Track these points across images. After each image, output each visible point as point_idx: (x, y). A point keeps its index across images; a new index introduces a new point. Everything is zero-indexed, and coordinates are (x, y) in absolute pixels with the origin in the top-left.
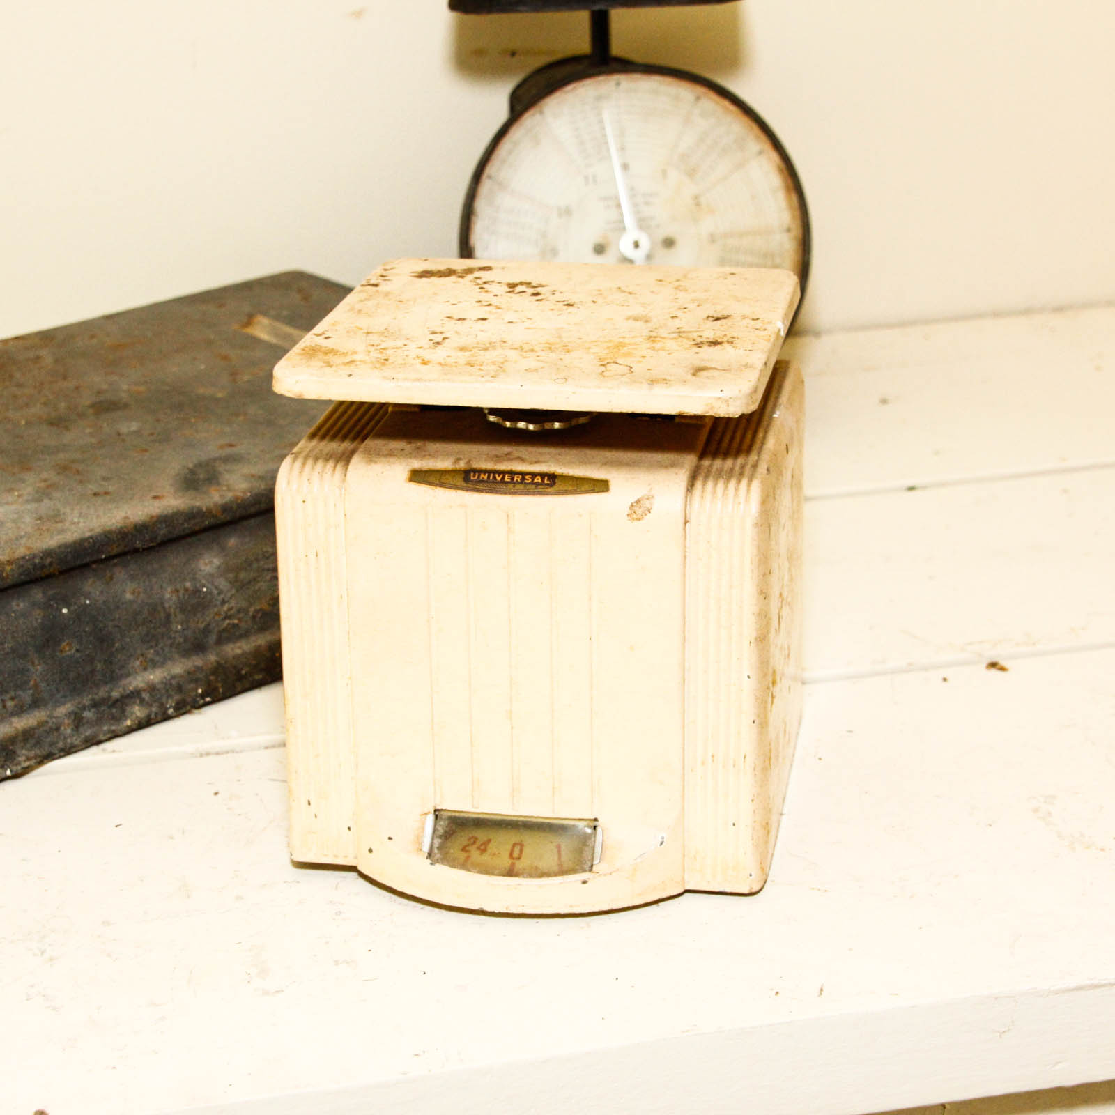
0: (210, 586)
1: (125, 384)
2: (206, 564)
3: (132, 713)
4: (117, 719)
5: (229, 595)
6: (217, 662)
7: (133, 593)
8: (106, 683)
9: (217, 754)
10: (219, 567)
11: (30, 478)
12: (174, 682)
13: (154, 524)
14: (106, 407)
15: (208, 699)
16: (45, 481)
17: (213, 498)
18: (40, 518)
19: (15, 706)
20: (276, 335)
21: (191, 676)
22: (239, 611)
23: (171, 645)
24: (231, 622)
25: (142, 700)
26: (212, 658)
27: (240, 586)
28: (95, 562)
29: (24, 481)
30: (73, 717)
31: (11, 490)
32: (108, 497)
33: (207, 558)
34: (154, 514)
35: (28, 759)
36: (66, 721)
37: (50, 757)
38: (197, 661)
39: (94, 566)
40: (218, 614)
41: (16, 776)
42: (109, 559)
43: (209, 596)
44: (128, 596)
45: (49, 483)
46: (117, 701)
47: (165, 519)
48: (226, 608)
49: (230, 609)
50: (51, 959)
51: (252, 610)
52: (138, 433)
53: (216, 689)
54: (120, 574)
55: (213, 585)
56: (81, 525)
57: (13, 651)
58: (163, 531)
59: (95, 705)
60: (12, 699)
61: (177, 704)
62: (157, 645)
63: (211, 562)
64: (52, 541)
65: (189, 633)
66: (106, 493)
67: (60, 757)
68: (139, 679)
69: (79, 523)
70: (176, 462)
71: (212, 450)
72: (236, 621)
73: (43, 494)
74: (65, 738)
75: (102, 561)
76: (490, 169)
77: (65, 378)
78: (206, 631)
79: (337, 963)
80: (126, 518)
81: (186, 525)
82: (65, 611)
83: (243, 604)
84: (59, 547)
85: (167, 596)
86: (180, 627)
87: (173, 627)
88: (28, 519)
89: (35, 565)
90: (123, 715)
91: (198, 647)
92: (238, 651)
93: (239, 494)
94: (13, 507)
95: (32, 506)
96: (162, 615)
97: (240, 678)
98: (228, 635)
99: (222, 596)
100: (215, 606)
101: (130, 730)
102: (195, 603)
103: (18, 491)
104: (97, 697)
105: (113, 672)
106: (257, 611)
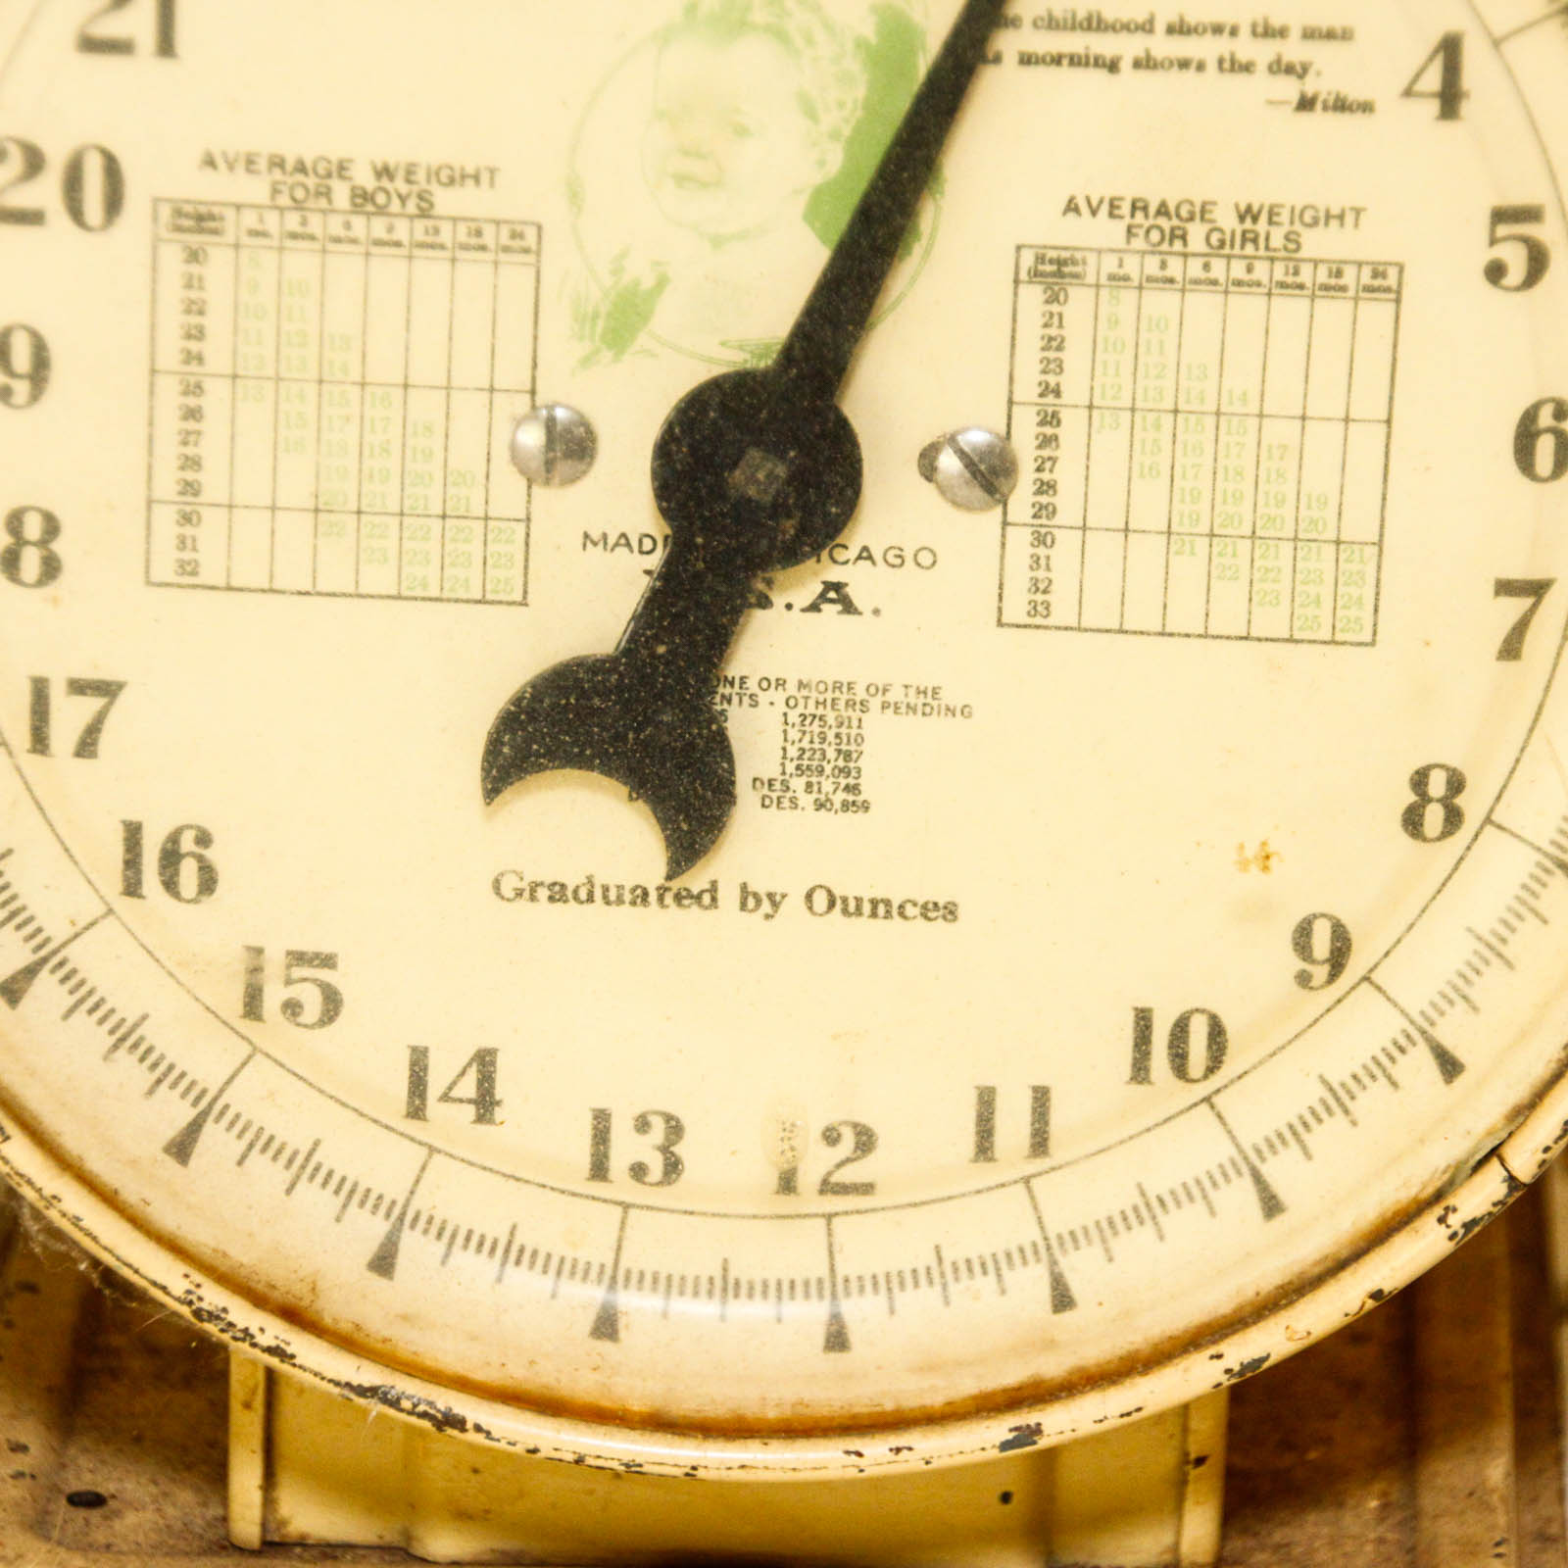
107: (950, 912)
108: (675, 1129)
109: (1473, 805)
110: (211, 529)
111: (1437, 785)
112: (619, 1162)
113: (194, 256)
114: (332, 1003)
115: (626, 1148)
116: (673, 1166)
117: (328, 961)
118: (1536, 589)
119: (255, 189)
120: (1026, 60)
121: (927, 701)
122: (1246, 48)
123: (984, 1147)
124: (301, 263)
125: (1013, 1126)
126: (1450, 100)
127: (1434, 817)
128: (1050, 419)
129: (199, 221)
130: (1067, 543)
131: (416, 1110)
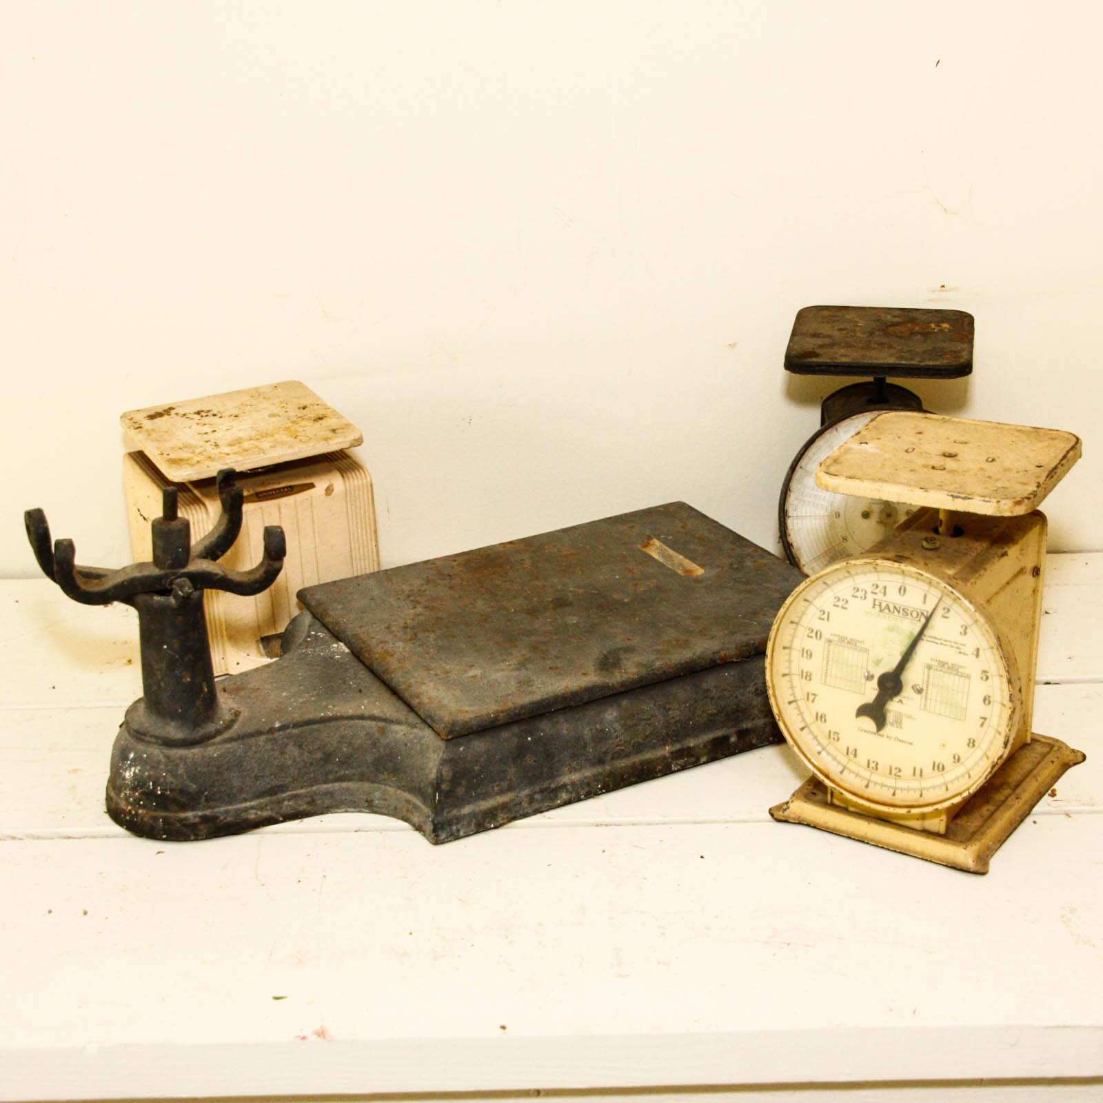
0: (610, 727)
1: (573, 586)
2: (609, 715)
3: (561, 797)
4: (552, 800)
5: (620, 733)
6: (610, 770)
7: (567, 730)
8: (548, 779)
9: (606, 825)
10: (616, 717)
11: (515, 652)
12: (585, 781)
13: (582, 692)
14: (561, 603)
15: (604, 791)
16: (523, 655)
17: (617, 678)
18: (520, 682)
19: (499, 790)
20: (663, 556)
21: (596, 778)
22: (625, 742)
23: (585, 760)
24: (620, 748)
25: (568, 790)
26: (608, 768)
27: (627, 728)
28: (548, 713)
29: (511, 654)
30: (528, 797)
31: (504, 661)
32: (557, 671)
33: (610, 711)
34: (583, 686)
35: (503, 819)
36: (525, 799)
37: (515, 818)
38: (599, 769)
39: (547, 714)
40: (612, 743)
41: (496, 828)
42: (556, 711)
43: (609, 734)
44: (565, 732)
45: (526, 657)
46: (553, 790)
47: (588, 690)
48: (618, 740)
49: (620, 741)
50: (511, 942)
51: (632, 742)
52: (576, 625)
53: (609, 785)
54: (561, 718)
55: (612, 726)
56: (542, 689)
57: (501, 760)
58: (586, 697)
59: (542, 791)
60: (498, 786)
61: (587, 793)
62: (578, 759)
63: (612, 714)
64: (526, 700)
65: (596, 753)
66: (557, 668)
67: (520, 819)
68: (567, 777)
69: (541, 688)
70: (596, 650)
71: (619, 642)
72: (623, 748)
73: (522, 665)
74: (524, 809)
75: (552, 712)
76: (803, 463)
77: (537, 578)
78: (606, 753)
79: (659, 963)
80: (567, 687)
81: (600, 693)
82: (529, 739)
83: (628, 739)
84: (530, 704)
85: (586, 732)
86: (591, 750)
87: (588, 749)
88: (513, 683)
89: (515, 713)
90: (556, 797)
91: (601, 761)
92: (623, 765)
93: (631, 676)
94: (504, 673)
95: (516, 673)
96: (582, 743)
97: (624, 780)
98: (618, 755)
99: (616, 733)
100: (612, 739)
101: (559, 806)
102: (601, 737)
103: (508, 661)
104: (542, 787)
105: (552, 773)
106: (635, 743)
107: (911, 744)
108: (877, 764)
109: (976, 744)
110: (828, 679)
111: (972, 741)
112: (871, 766)
113: (829, 645)
114: (838, 739)
115: (872, 765)
116: (877, 768)
117: (838, 733)
118: (985, 719)
119: (836, 639)
120: (927, 641)
121: (910, 717)
122: (953, 644)
123: (914, 774)
124: (841, 648)
125: (918, 773)
126: (977, 655)
127: (971, 745)
128: (927, 685)
129: (830, 641)
130: (928, 701)
131: (847, 754)
